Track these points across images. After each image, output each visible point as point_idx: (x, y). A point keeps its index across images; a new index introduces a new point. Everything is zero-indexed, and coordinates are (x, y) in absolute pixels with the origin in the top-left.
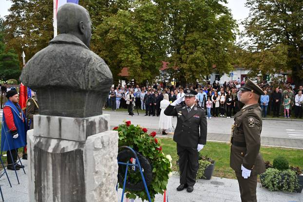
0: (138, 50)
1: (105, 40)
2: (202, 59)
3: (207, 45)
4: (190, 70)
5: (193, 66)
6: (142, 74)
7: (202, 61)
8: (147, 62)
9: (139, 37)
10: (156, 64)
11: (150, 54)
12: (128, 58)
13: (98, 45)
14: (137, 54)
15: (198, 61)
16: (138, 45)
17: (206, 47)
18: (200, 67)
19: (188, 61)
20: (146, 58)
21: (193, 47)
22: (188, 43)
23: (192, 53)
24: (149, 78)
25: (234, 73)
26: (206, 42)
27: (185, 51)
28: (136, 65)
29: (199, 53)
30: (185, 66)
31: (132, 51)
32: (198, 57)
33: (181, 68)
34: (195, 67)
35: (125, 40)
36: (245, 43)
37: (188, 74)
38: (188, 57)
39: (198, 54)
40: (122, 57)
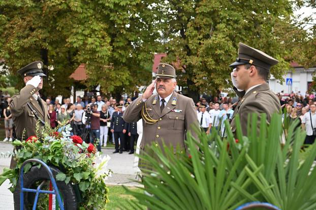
0: (105, 29)
1: (42, 9)
2: (227, 48)
3: (236, 22)
4: (205, 68)
5: (211, 61)
6: (113, 74)
7: (226, 52)
8: (122, 52)
9: (107, 4)
10: (140, 57)
11: (128, 37)
12: (85, 44)
13: (28, 19)
14: (103, 37)
15: (218, 52)
16: (106, 19)
17: (236, 26)
18: (224, 62)
19: (201, 51)
20: (121, 44)
21: (210, 25)
22: (201, 16)
23: (207, 37)
24: (127, 83)
25: (295, 78)
26: (234, 16)
27: (195, 32)
28: (102, 58)
29: (221, 35)
30: (195, 61)
31: (94, 31)
32: (219, 43)
33: (187, 64)
34: (213, 62)
35: (79, 10)
36: (306, 20)
37: (201, 76)
38: (200, 44)
39: (218, 38)
40: (74, 41)
